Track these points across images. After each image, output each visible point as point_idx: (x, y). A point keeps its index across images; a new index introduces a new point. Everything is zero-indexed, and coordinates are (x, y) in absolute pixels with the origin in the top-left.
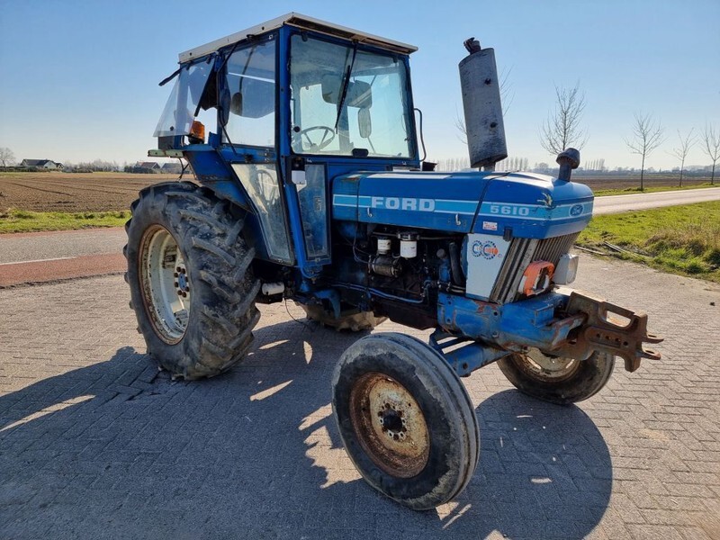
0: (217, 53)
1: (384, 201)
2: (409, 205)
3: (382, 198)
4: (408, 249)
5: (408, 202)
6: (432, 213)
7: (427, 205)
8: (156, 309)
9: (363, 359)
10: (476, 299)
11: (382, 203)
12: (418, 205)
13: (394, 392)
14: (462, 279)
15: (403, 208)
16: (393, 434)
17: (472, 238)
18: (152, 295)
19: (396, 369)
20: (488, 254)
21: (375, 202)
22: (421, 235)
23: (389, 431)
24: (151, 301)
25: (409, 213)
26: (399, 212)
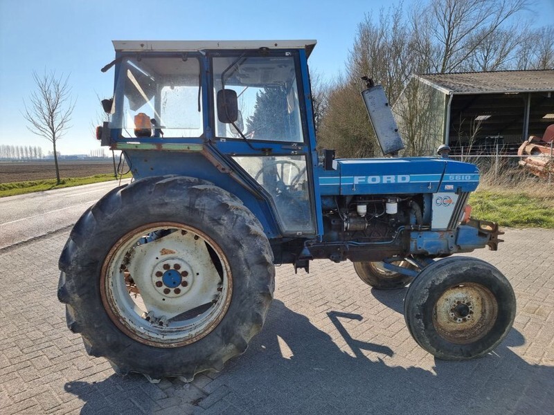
0: (204, 54)
1: (366, 179)
2: (389, 180)
3: (364, 177)
4: (392, 208)
5: (388, 178)
6: (408, 183)
7: (404, 179)
8: (127, 320)
9: (452, 278)
10: (438, 231)
11: (364, 180)
12: (396, 179)
13: (460, 293)
14: (428, 221)
15: (384, 182)
16: (461, 319)
17: (435, 196)
18: (117, 306)
19: (480, 275)
20: (446, 203)
21: (357, 180)
22: (402, 198)
23: (459, 319)
24: (118, 313)
25: (389, 185)
26: (381, 185)
